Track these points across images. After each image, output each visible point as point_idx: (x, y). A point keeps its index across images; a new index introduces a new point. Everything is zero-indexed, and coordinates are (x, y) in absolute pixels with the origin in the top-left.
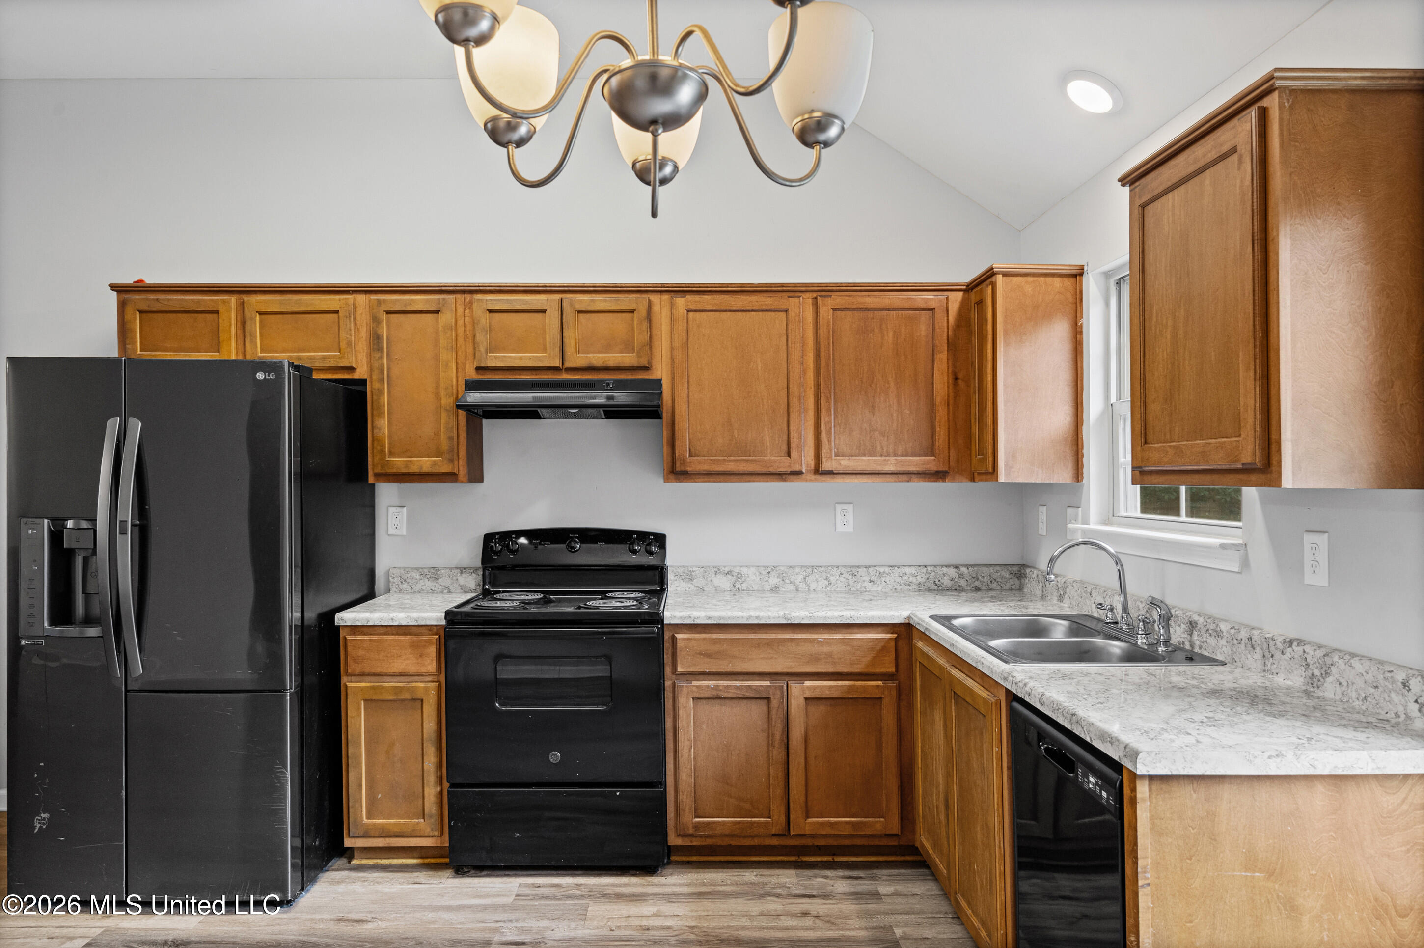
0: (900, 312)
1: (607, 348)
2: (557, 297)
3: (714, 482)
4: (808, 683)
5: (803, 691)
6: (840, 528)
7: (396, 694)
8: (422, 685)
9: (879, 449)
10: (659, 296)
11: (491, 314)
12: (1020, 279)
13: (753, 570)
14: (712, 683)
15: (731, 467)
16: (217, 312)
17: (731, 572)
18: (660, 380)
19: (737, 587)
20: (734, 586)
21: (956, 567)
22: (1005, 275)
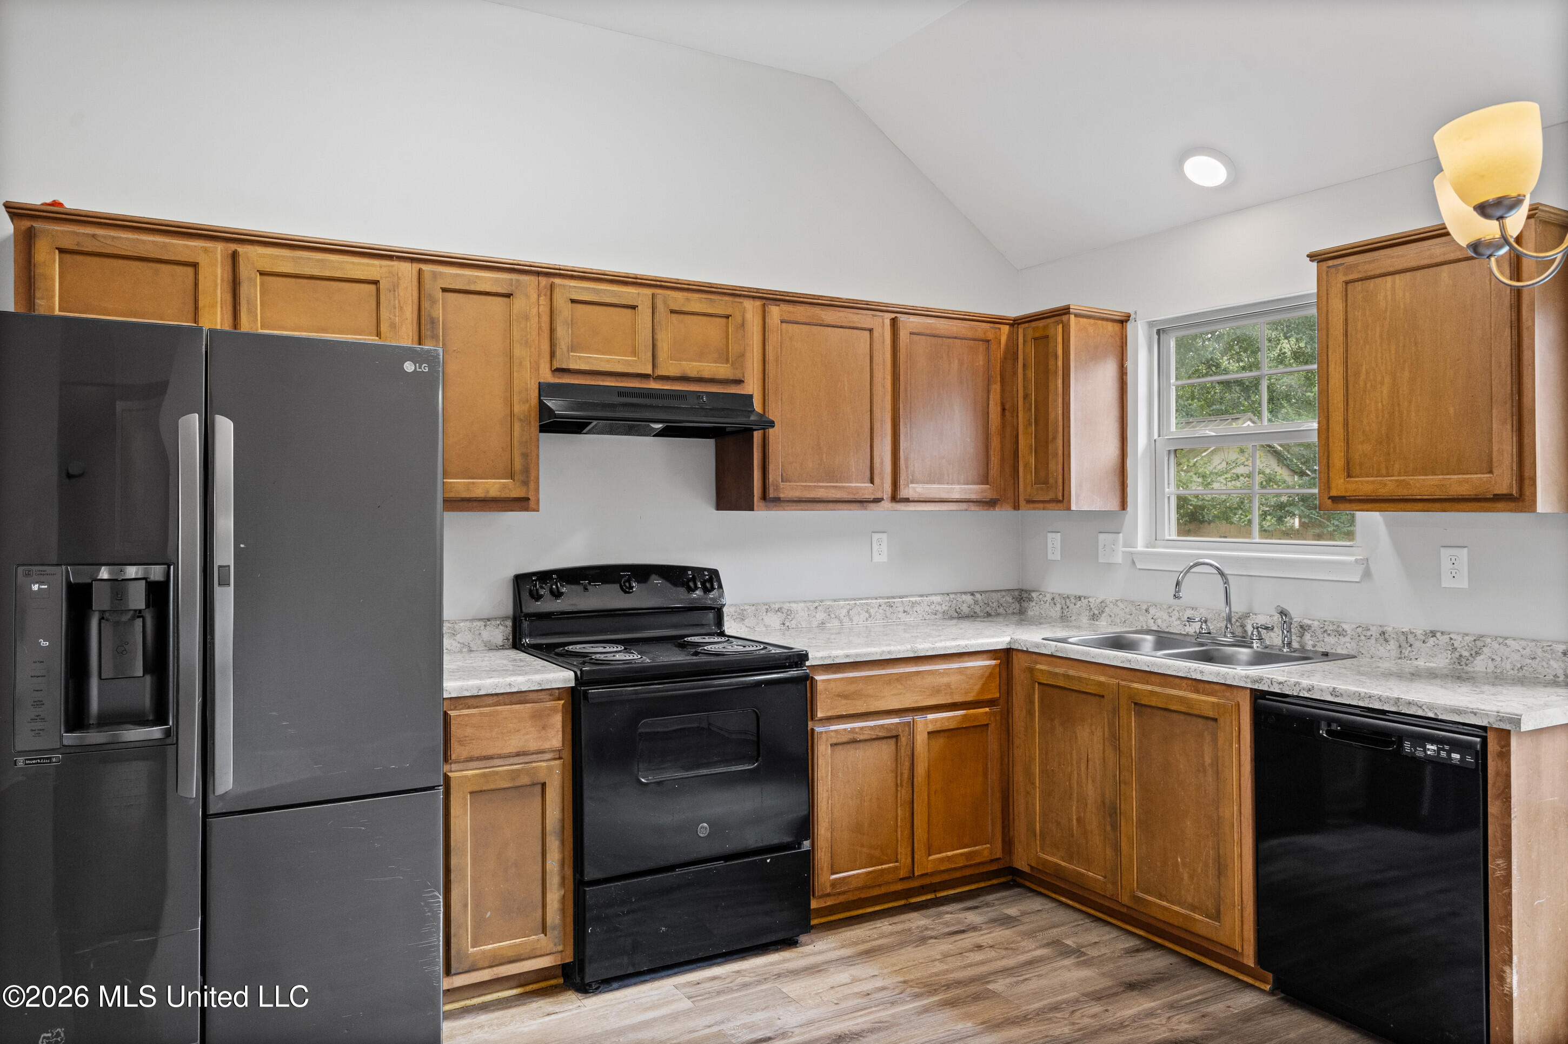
0: (964, 341)
1: (701, 355)
2: (649, 292)
3: (802, 510)
4: (931, 716)
5: (926, 724)
6: (877, 558)
7: (513, 779)
8: (544, 764)
9: (946, 477)
10: (752, 302)
11: (574, 305)
12: (1085, 320)
13: (802, 605)
14: (848, 726)
15: (820, 494)
16: (195, 265)
17: (781, 608)
18: (751, 397)
19: (786, 625)
20: (784, 624)
21: (972, 594)
22: (1076, 315)
